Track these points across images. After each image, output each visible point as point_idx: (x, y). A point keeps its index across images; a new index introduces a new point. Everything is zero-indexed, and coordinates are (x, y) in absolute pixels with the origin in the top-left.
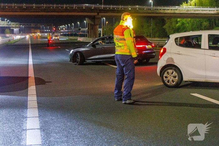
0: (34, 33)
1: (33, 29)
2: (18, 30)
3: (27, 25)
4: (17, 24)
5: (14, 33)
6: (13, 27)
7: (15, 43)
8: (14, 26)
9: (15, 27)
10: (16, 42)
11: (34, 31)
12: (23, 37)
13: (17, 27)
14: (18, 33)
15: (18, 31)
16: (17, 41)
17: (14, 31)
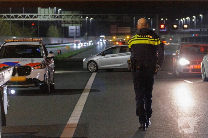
0: (118, 35)
1: (115, 26)
2: (78, 27)
3: (100, 17)
4: (75, 16)
5: (70, 35)
6: (68, 23)
7: (71, 58)
8: (69, 20)
9: (73, 21)
10: (72, 56)
11: (117, 31)
12: (90, 44)
13: (76, 23)
14: (78, 35)
15: (78, 31)
16: (76, 55)
17: (70, 31)
